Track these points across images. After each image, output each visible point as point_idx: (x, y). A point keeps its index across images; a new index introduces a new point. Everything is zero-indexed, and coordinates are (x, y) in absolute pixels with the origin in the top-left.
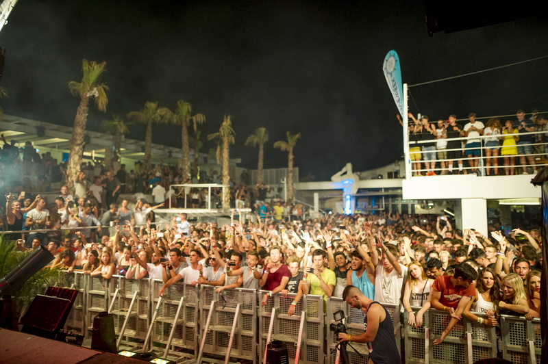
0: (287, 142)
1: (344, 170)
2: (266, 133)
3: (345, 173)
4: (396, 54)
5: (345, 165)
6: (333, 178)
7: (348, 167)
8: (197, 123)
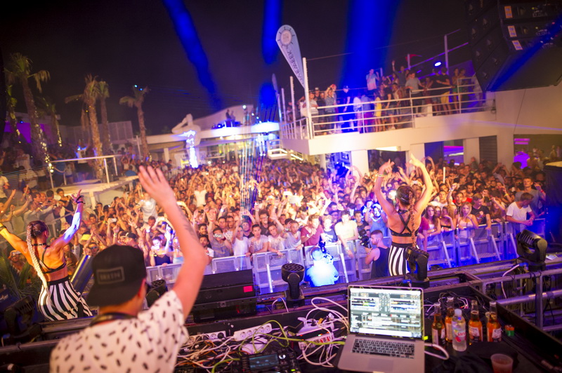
0: (134, 97)
1: (184, 121)
2: (105, 86)
3: (186, 125)
4: (292, 29)
5: (185, 116)
6: (174, 130)
7: (189, 118)
8: (41, 81)
